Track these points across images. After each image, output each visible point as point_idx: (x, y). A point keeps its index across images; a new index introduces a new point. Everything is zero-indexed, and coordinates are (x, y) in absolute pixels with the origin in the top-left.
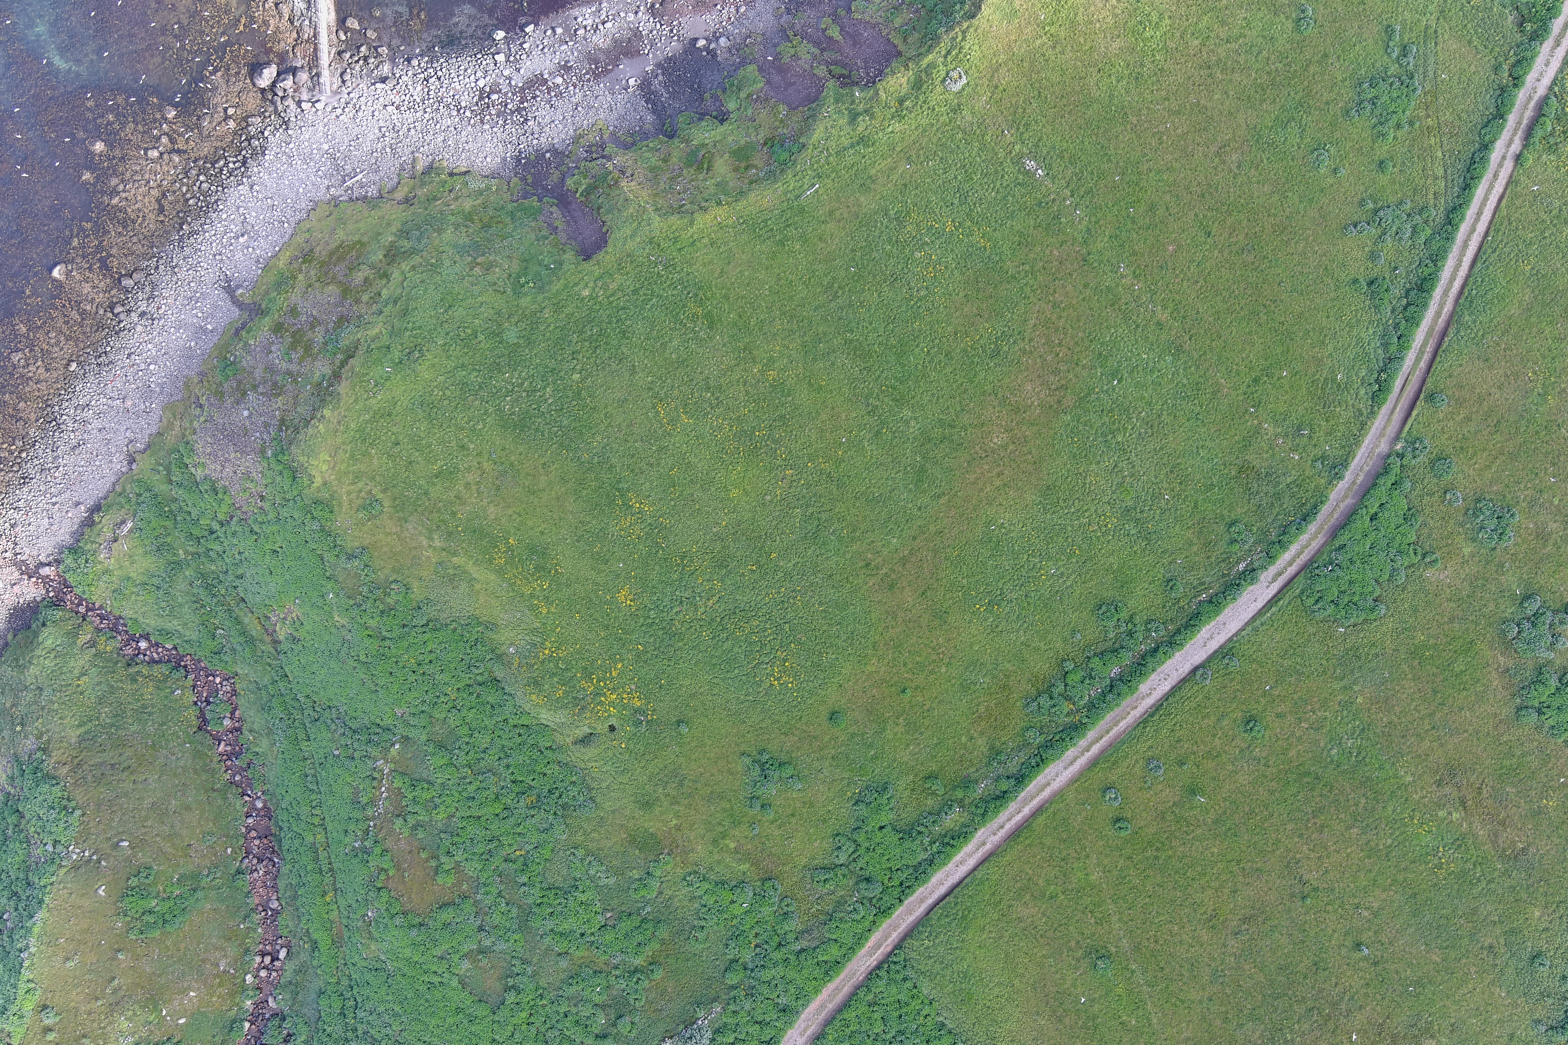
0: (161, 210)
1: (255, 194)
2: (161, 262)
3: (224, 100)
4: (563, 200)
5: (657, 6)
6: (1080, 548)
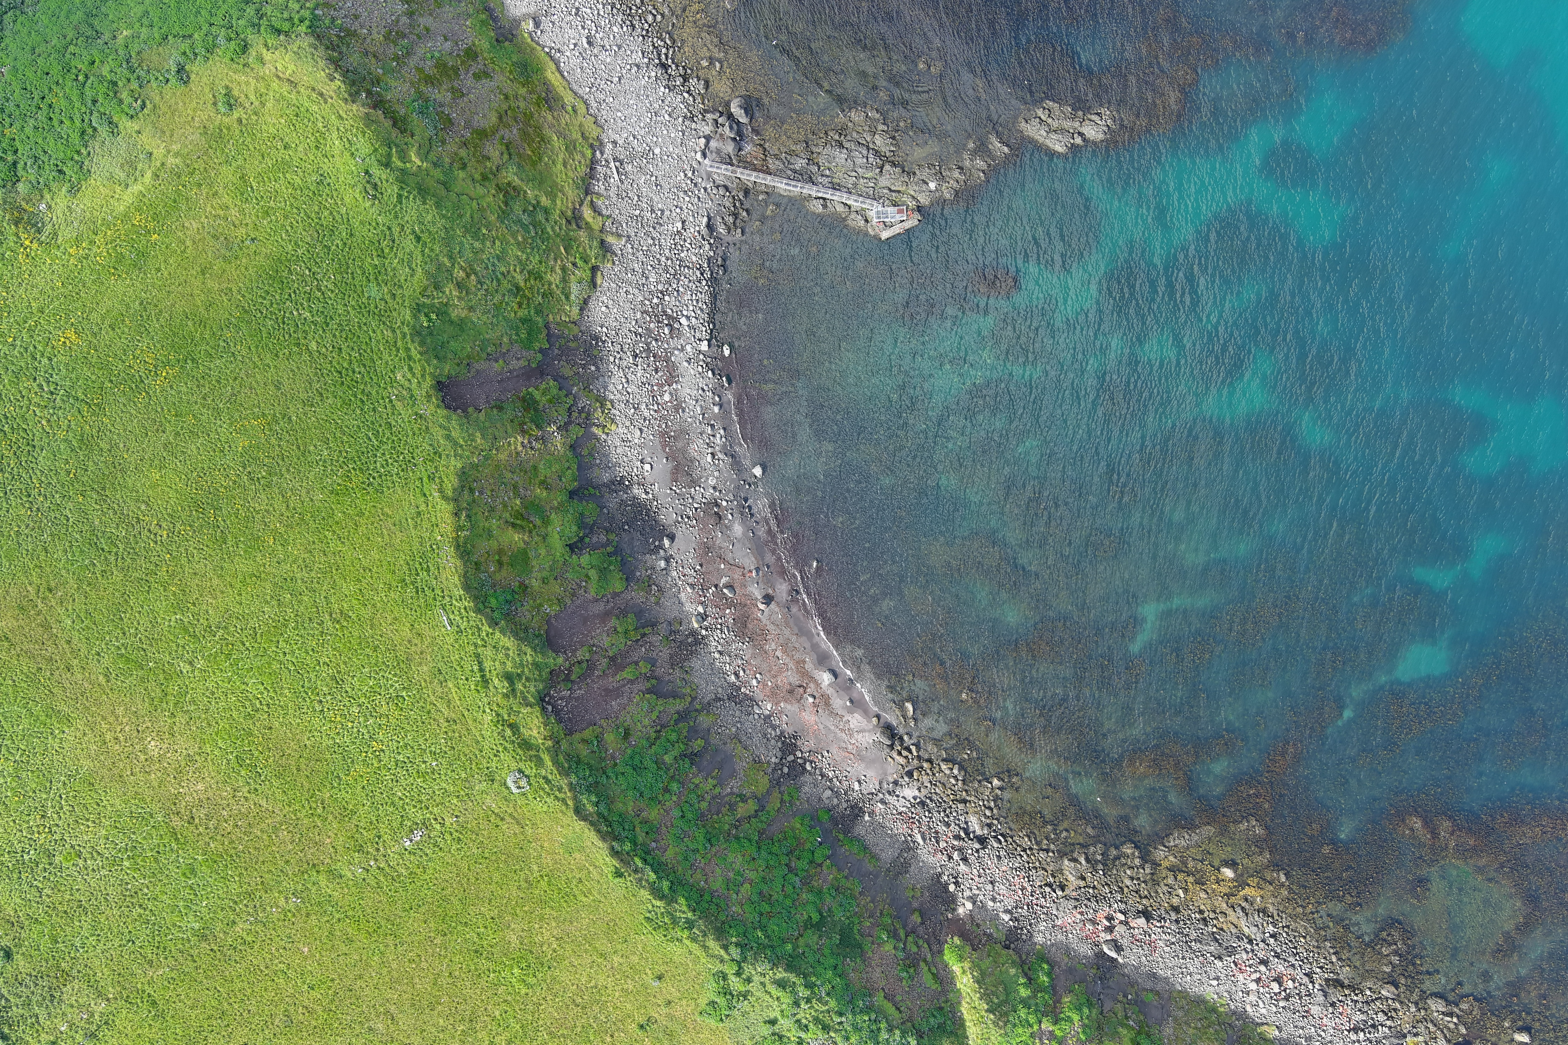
1: (629, 67)
3: (731, 62)
4: (535, 374)
5: (715, 510)
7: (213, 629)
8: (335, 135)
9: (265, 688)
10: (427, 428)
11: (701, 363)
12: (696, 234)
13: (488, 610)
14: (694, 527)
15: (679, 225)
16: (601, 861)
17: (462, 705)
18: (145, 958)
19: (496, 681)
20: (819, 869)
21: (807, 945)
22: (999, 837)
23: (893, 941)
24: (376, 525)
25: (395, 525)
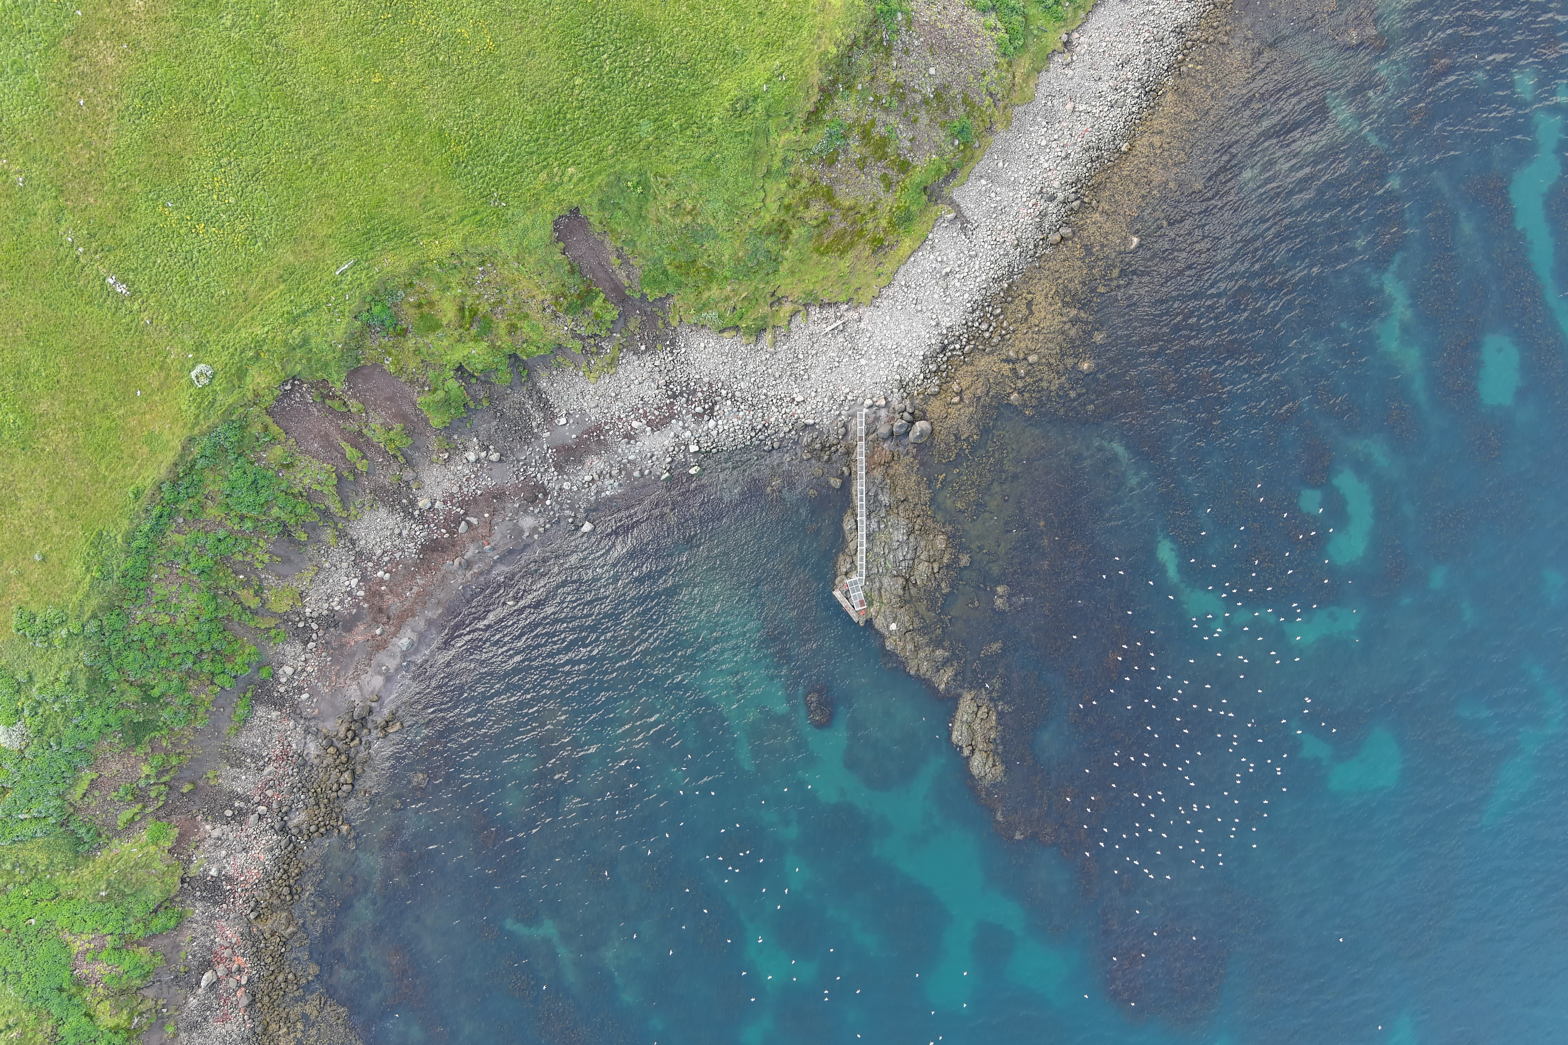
0: (1029, 304)
1: (934, 316)
2: (1032, 252)
3: (962, 411)
4: (619, 295)
5: (540, 496)
7: (274, 40)
8: (784, 59)
9: (228, 106)
10: (529, 208)
11: (677, 449)
12: (796, 416)
13: (368, 307)
14: (518, 479)
15: (799, 398)
16: (146, 475)
17: (264, 302)
19: (297, 331)
20: (207, 683)
21: (123, 693)
22: (291, 845)
23: (153, 773)
24: (420, 179)
25: (425, 197)
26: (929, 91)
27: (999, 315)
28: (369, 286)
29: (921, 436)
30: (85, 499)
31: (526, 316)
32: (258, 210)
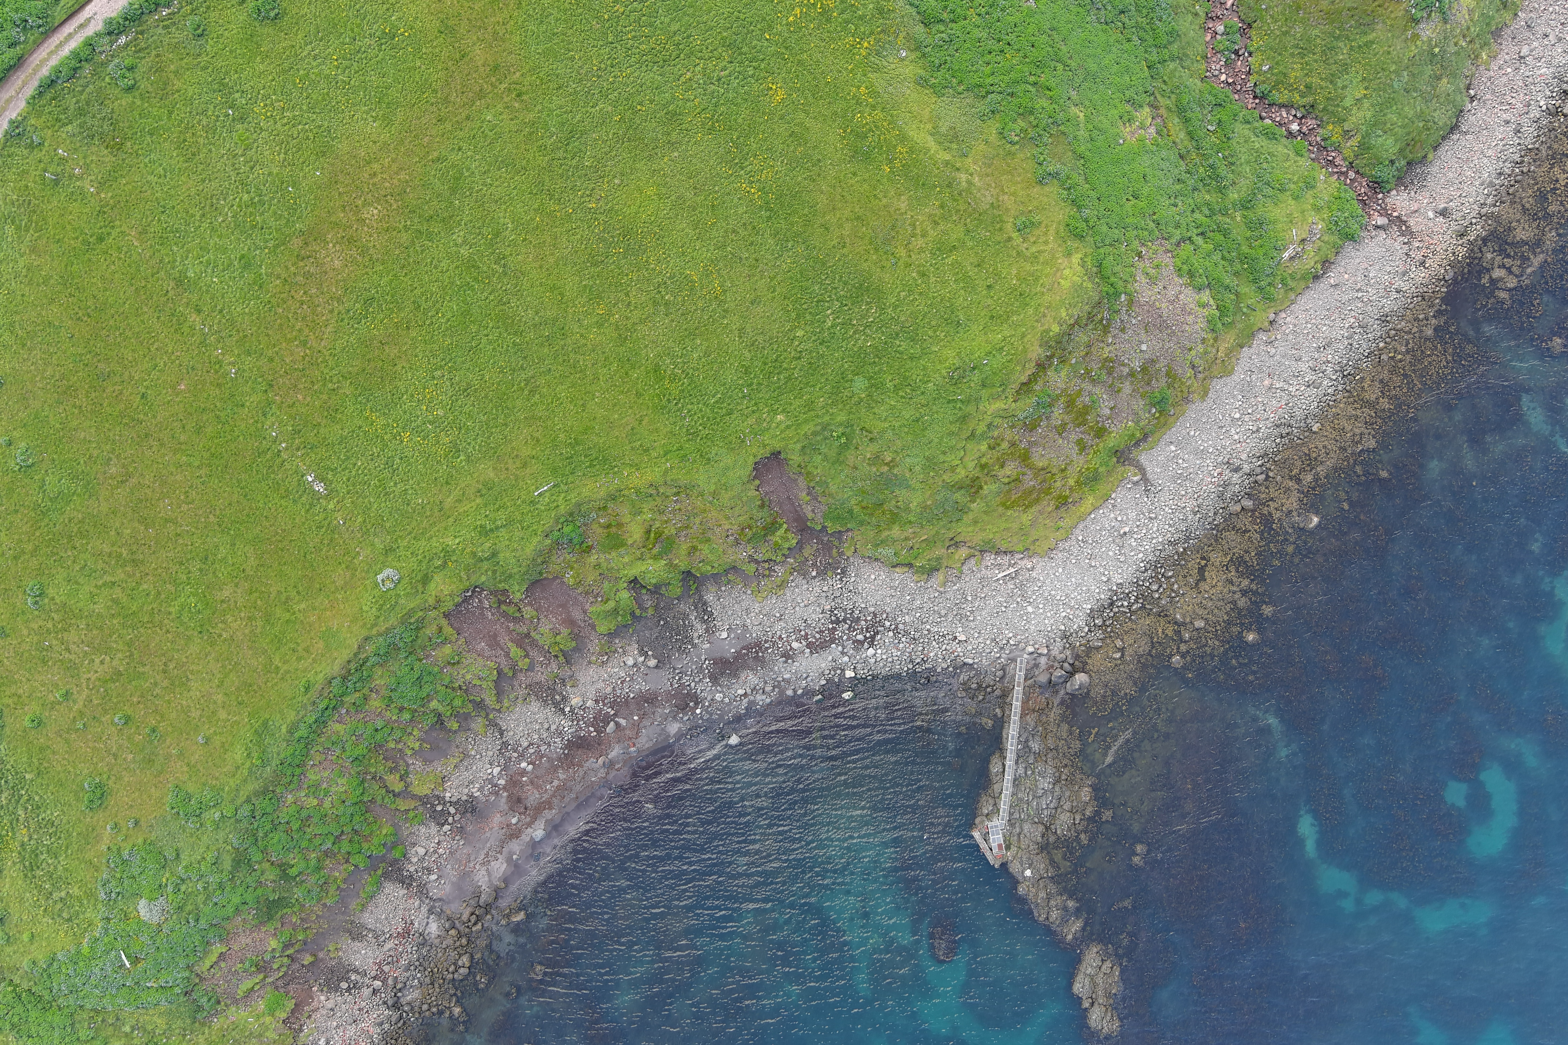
0: (1201, 569)
2: (1211, 519)
3: (1122, 666)
4: (800, 524)
5: (691, 704)
6: (295, 84)
7: (503, 262)
8: (1007, 333)
9: (448, 320)
10: (732, 449)
11: (832, 673)
12: (956, 654)
13: (560, 526)
14: (671, 685)
15: (963, 638)
16: (319, 670)
17: (459, 515)
18: (149, 225)
19: (488, 545)
20: (343, 861)
21: (263, 873)
22: (402, 1021)
23: (279, 947)
24: (630, 411)
25: (632, 429)
26: (1136, 365)
27: (1171, 577)
28: (565, 508)
29: (1080, 689)
30: (255, 687)
31: (708, 540)
32: (465, 424)
